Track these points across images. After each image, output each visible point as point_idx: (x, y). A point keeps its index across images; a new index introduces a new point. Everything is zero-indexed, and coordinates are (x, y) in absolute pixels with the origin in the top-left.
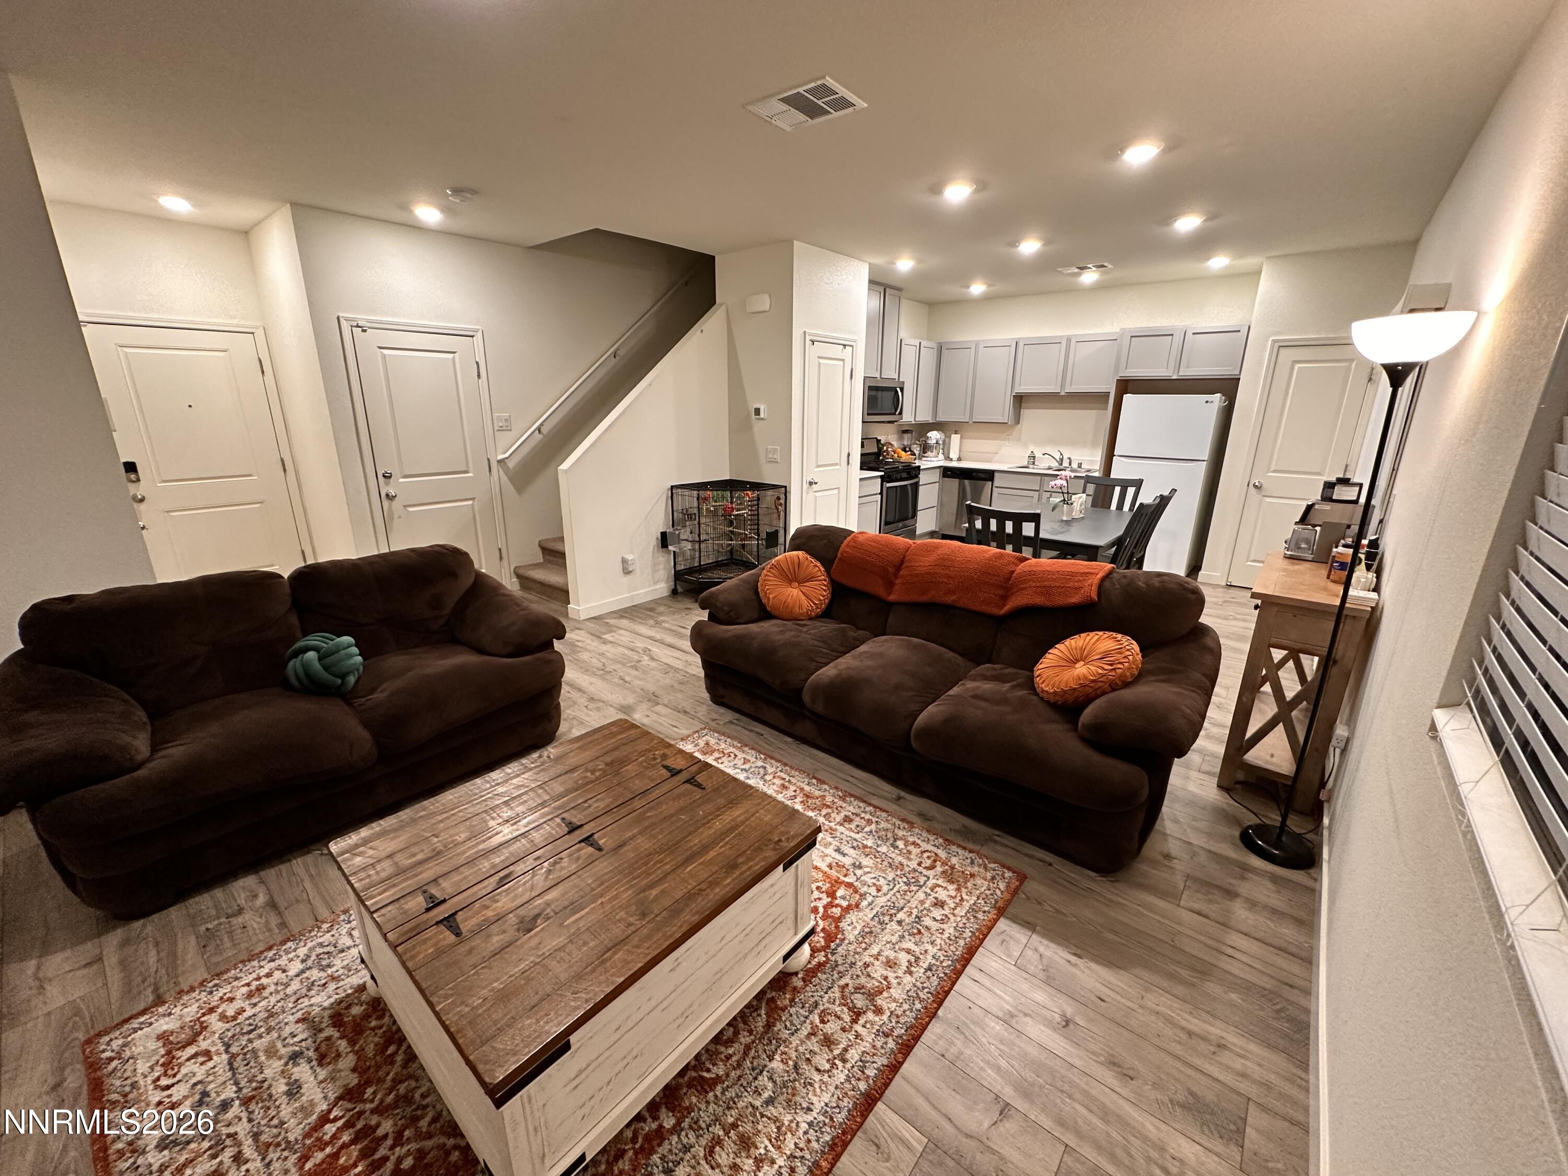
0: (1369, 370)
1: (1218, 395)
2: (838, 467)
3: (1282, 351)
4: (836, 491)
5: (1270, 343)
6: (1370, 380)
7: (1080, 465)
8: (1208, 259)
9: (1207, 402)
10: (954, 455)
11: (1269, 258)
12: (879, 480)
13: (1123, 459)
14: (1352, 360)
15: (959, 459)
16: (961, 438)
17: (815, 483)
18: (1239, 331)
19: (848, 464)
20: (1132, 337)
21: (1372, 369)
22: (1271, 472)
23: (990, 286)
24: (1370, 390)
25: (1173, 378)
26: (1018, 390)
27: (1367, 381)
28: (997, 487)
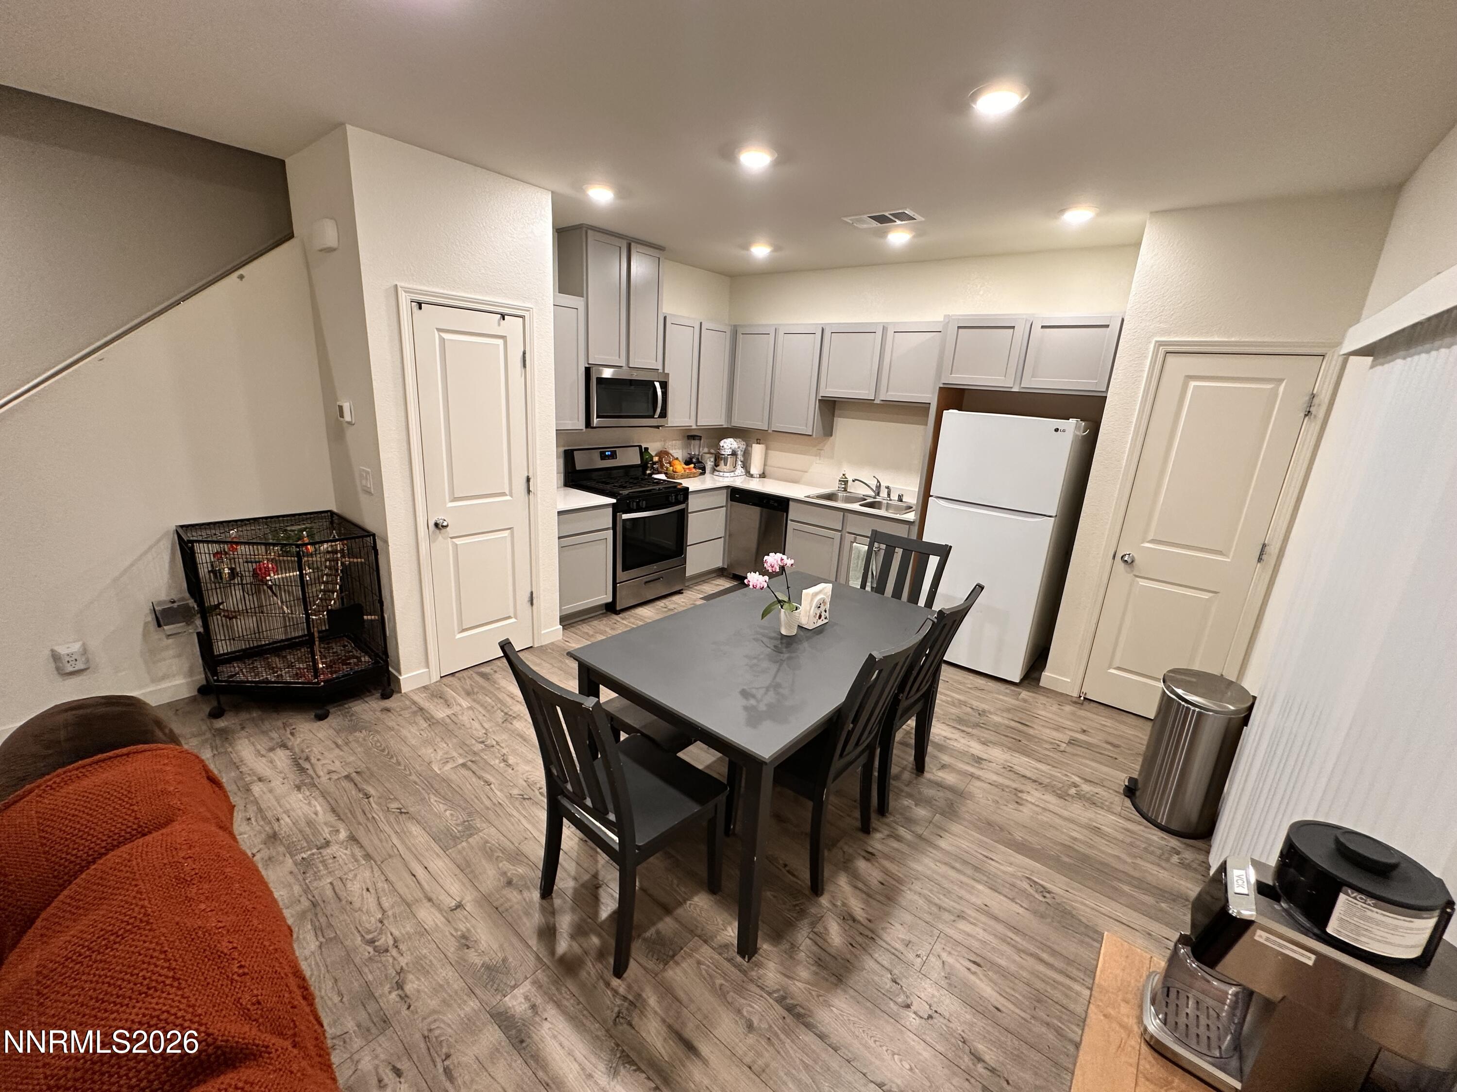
0: (1307, 398)
1: (1073, 421)
2: (508, 498)
3: (1171, 359)
4: (506, 533)
5: (1152, 346)
6: (1308, 413)
7: (900, 500)
8: (1062, 211)
9: (1057, 430)
10: (755, 470)
11: (1155, 213)
12: (611, 509)
13: (942, 502)
14: (1281, 381)
15: (763, 476)
17: (447, 526)
18: (1107, 326)
19: (529, 491)
20: (959, 327)
21: (1313, 396)
22: (1149, 542)
23: (777, 248)
24: (1311, 428)
25: (1013, 390)
26: (823, 393)
27: (1302, 415)
28: (792, 521)
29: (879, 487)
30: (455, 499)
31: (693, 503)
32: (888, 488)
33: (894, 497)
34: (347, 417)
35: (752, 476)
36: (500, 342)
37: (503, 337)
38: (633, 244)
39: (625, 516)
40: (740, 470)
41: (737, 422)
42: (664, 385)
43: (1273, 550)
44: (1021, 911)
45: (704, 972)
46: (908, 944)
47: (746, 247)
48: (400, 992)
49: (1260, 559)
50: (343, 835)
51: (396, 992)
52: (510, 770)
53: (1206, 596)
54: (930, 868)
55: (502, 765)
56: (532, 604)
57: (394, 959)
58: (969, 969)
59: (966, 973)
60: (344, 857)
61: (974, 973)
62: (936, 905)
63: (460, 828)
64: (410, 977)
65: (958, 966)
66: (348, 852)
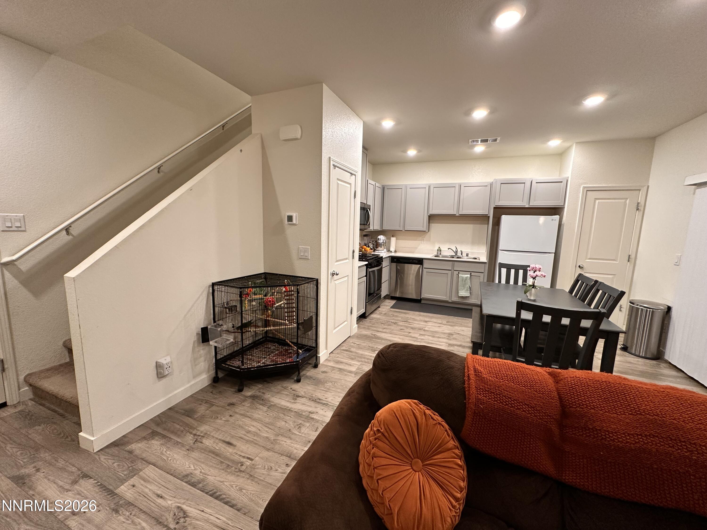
0: (636, 204)
1: (558, 216)
3: (588, 192)
4: (347, 278)
5: (581, 188)
6: (638, 209)
7: (467, 255)
8: (548, 141)
9: (552, 220)
10: (392, 249)
11: (577, 143)
12: (366, 267)
13: (504, 252)
14: (627, 199)
15: (395, 252)
16: (397, 239)
18: (562, 182)
19: (353, 258)
20: (501, 183)
21: (638, 203)
22: (588, 259)
24: (638, 215)
25: (526, 207)
26: (431, 213)
27: (636, 210)
28: (425, 268)
29: (457, 252)
30: (337, 261)
31: (384, 264)
32: (461, 251)
33: (465, 255)
34: (294, 221)
35: (391, 252)
36: (349, 186)
37: (351, 184)
39: (370, 270)
40: (385, 250)
41: (385, 228)
42: (370, 209)
43: (633, 256)
49: (628, 261)
53: (610, 277)
56: (351, 314)
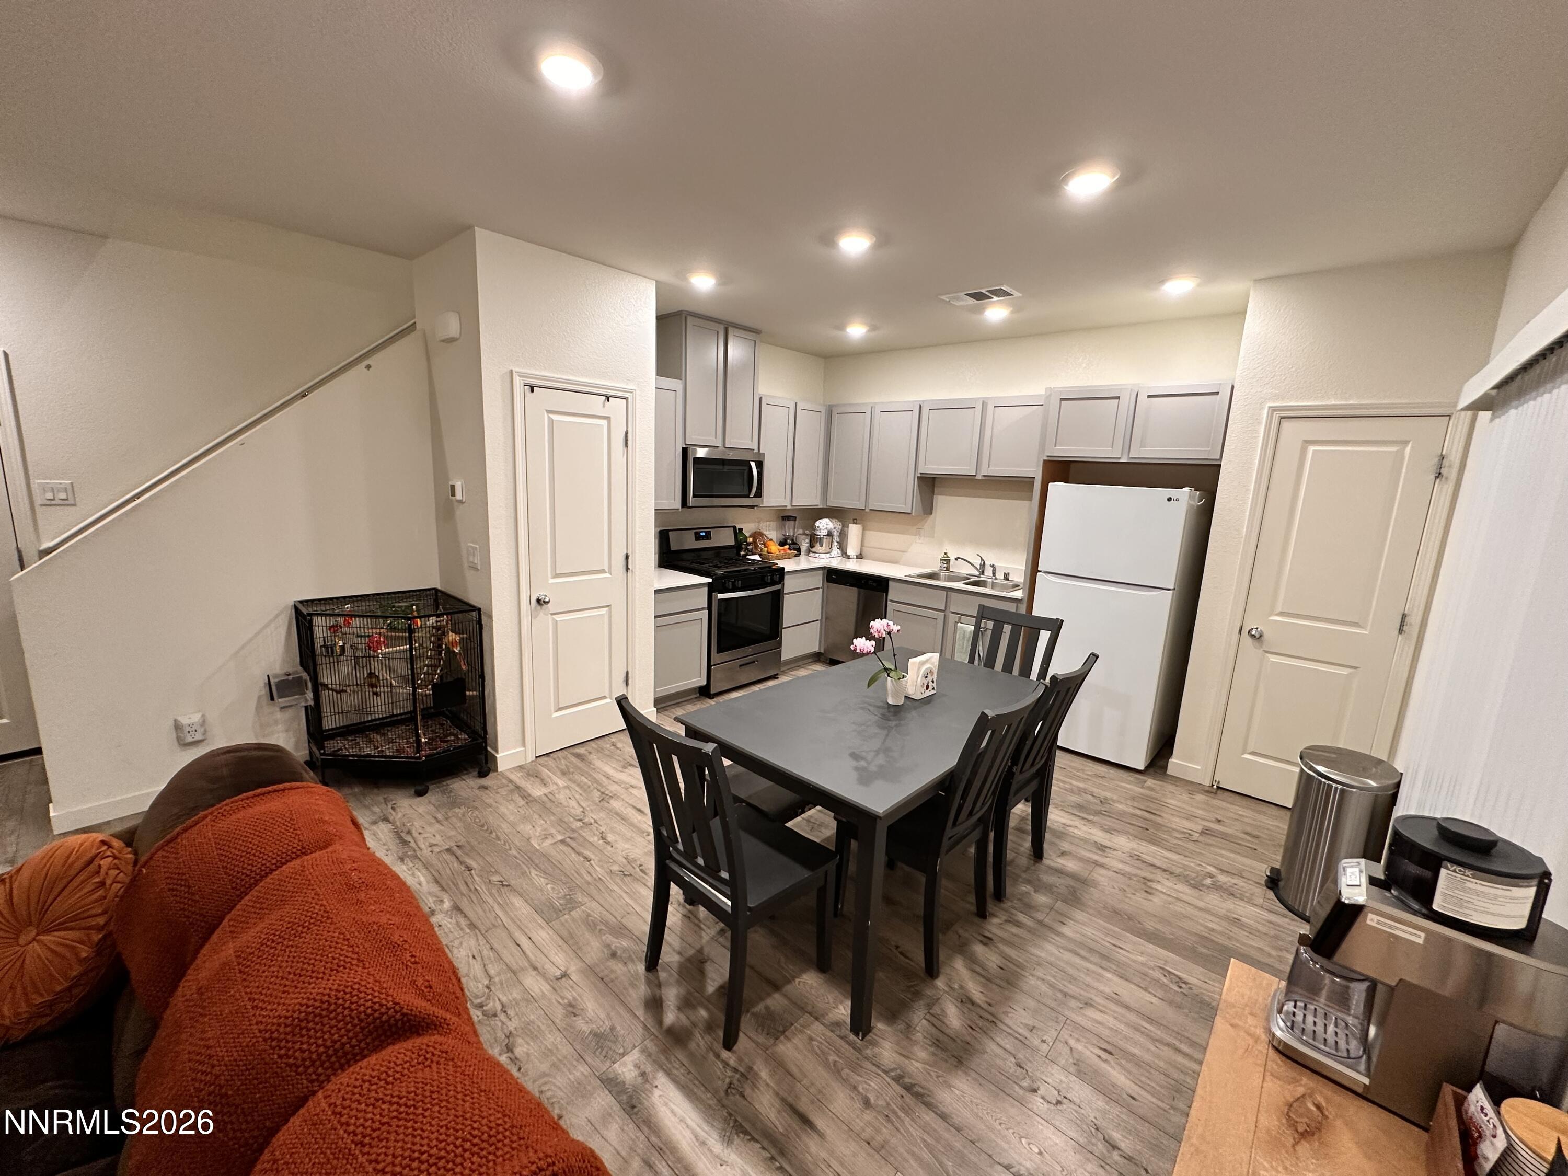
0: (1436, 460)
1: (1186, 490)
2: (607, 575)
3: (1286, 424)
4: (604, 611)
5: (1265, 411)
6: (1439, 475)
7: (1006, 577)
8: (1163, 282)
9: (1169, 499)
10: (852, 551)
11: (1258, 281)
12: (706, 589)
13: (1050, 577)
14: (1406, 443)
15: (860, 557)
16: (864, 529)
17: (548, 602)
18: (1217, 393)
19: (627, 569)
20: (1062, 400)
21: (1442, 457)
22: (1277, 615)
23: (873, 328)
24: (1444, 491)
25: (1121, 461)
26: (923, 469)
27: (1433, 477)
28: (892, 601)
29: (983, 566)
30: (557, 576)
31: (789, 584)
32: (993, 566)
33: (1000, 575)
34: (459, 496)
35: (848, 557)
36: (604, 423)
37: (607, 418)
38: (730, 329)
39: (721, 596)
40: (836, 551)
41: (833, 502)
42: (760, 465)
43: (1414, 620)
44: (1154, 1000)
45: (816, 1048)
46: (1032, 1029)
47: (842, 327)
48: (509, 1054)
49: (1401, 631)
50: (447, 905)
51: (506, 1055)
52: (609, 848)
53: (1345, 672)
54: (1052, 954)
55: (601, 842)
56: (627, 684)
57: (503, 1023)
58: (1099, 1057)
59: (1097, 1059)
60: (449, 926)
61: (1106, 1061)
62: (1061, 991)
63: (561, 902)
64: (520, 1041)
65: (1088, 1053)
66: (453, 921)
